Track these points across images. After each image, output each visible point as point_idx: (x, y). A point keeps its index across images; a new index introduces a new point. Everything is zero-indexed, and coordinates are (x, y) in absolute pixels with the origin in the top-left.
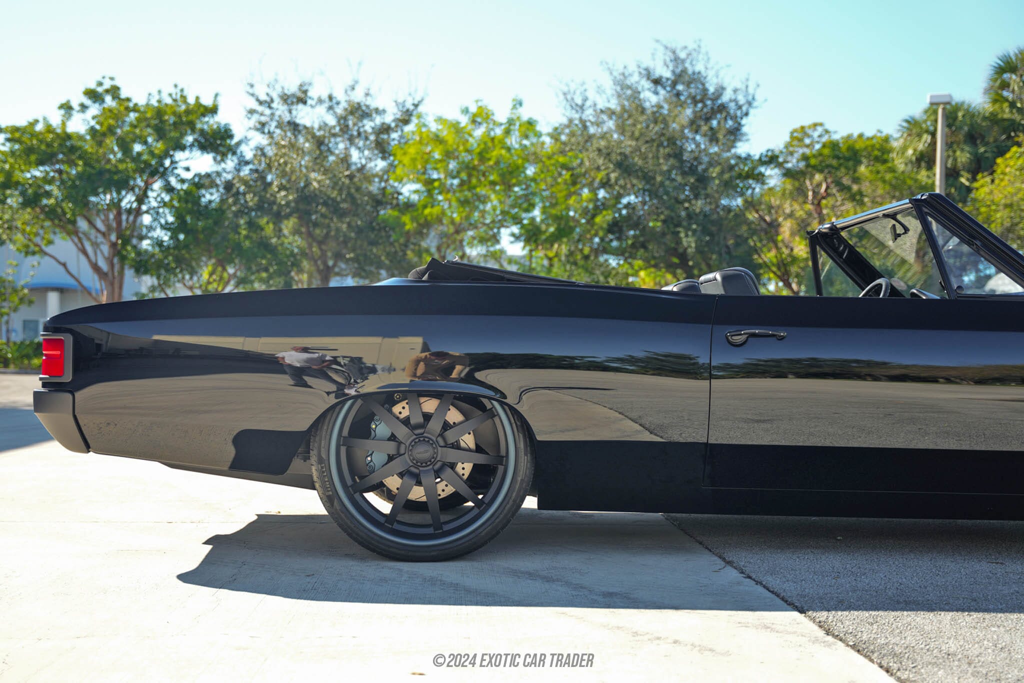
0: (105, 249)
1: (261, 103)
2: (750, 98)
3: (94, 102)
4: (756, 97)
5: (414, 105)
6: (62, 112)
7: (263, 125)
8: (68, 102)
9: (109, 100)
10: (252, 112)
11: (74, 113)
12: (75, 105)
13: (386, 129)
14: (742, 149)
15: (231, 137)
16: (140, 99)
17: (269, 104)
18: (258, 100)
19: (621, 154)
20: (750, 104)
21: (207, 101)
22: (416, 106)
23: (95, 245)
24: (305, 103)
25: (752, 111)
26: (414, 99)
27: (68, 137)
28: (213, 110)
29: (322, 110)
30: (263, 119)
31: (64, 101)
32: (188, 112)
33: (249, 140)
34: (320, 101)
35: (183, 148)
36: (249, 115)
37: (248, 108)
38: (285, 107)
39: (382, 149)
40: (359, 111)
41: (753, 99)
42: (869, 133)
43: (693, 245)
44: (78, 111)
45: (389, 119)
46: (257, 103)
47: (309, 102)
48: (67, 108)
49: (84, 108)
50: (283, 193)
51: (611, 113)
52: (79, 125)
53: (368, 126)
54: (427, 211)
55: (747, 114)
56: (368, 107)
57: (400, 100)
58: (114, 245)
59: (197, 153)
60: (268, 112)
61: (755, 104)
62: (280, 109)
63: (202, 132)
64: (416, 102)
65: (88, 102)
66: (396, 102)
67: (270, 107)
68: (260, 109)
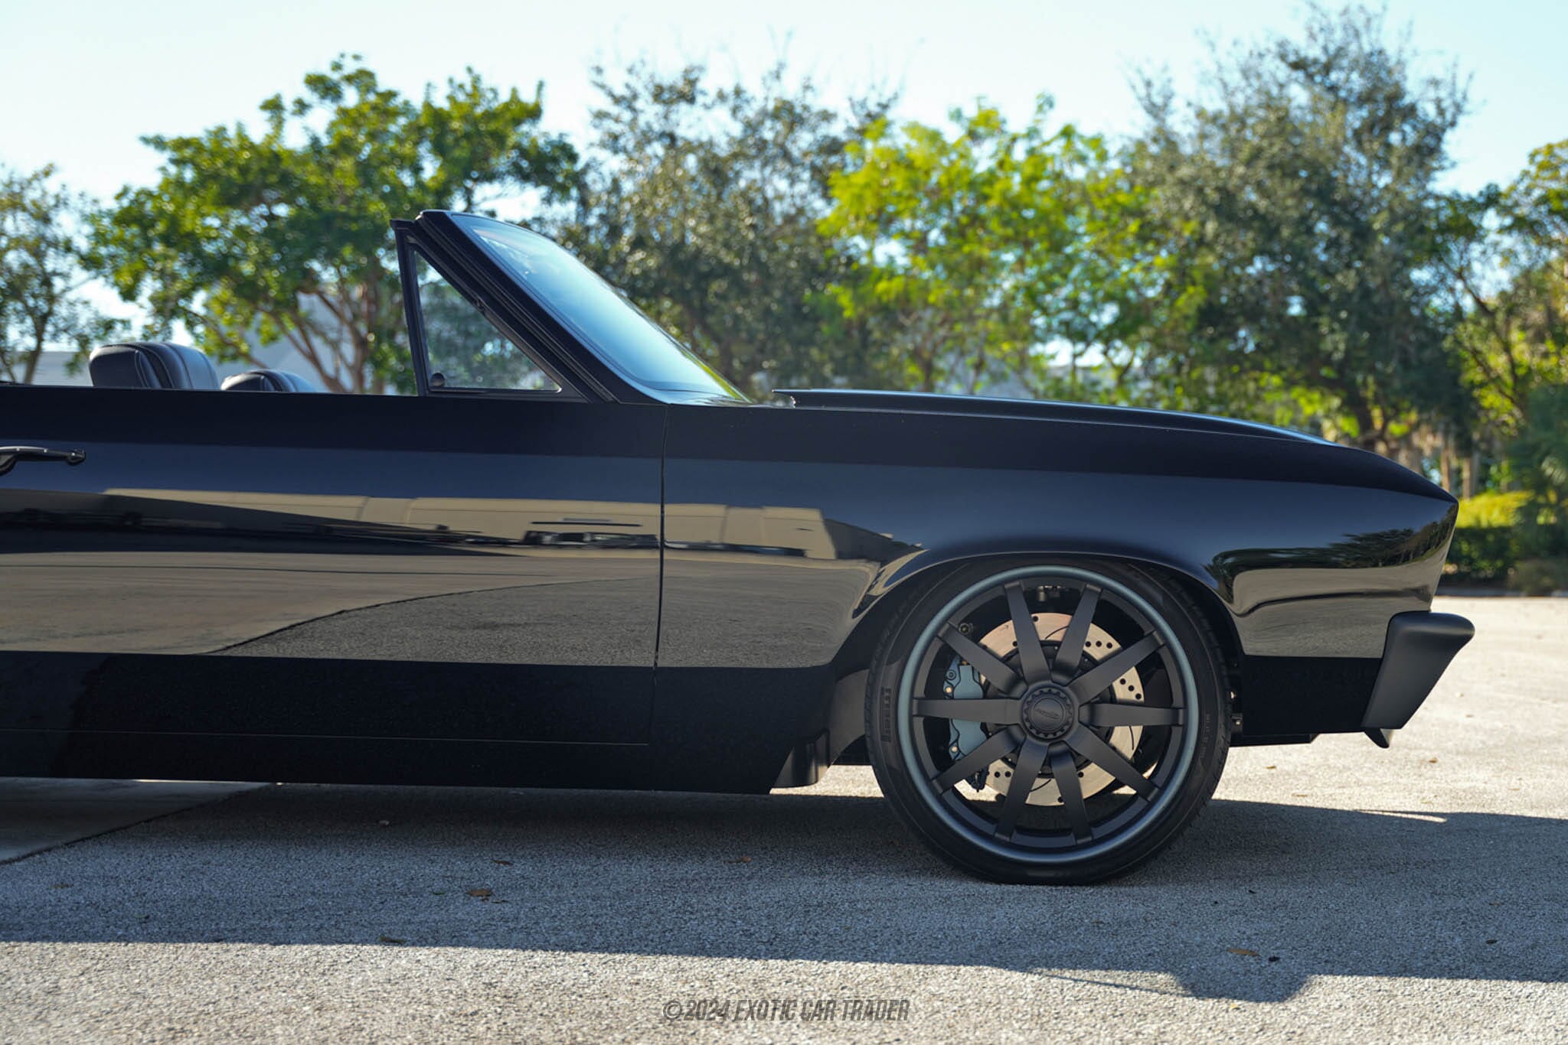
0: (349, 350)
1: (617, 100)
2: (1459, 96)
3: (323, 97)
4: (1469, 96)
5: (879, 105)
6: (267, 115)
7: (615, 138)
8: (278, 97)
9: (351, 97)
10: (601, 115)
11: (286, 115)
12: (288, 103)
13: (833, 147)
14: (1443, 183)
15: (573, 157)
16: (412, 94)
17: (628, 101)
18: (611, 95)
19: (1218, 189)
20: (1458, 108)
21: (528, 97)
22: (885, 107)
23: (335, 345)
24: (691, 100)
25: (1462, 120)
26: (880, 95)
27: (276, 157)
28: (534, 113)
29: (723, 112)
30: (617, 128)
31: (269, 95)
32: (490, 115)
33: (601, 164)
34: (722, 97)
35: (490, 177)
36: (597, 122)
37: (595, 109)
38: (659, 108)
40: (789, 115)
41: (1465, 98)
43: (1342, 346)
44: (294, 113)
45: (836, 130)
46: (609, 100)
47: (700, 99)
48: (274, 106)
49: (302, 107)
50: (639, 255)
51: (1215, 119)
53: (804, 140)
54: (882, 286)
55: (1453, 124)
56: (806, 108)
57: (858, 97)
58: (361, 343)
59: (511, 185)
60: (627, 116)
61: (1467, 107)
62: (650, 113)
63: (518, 147)
64: (884, 101)
65: (309, 96)
66: (850, 99)
67: (633, 110)
68: (614, 110)
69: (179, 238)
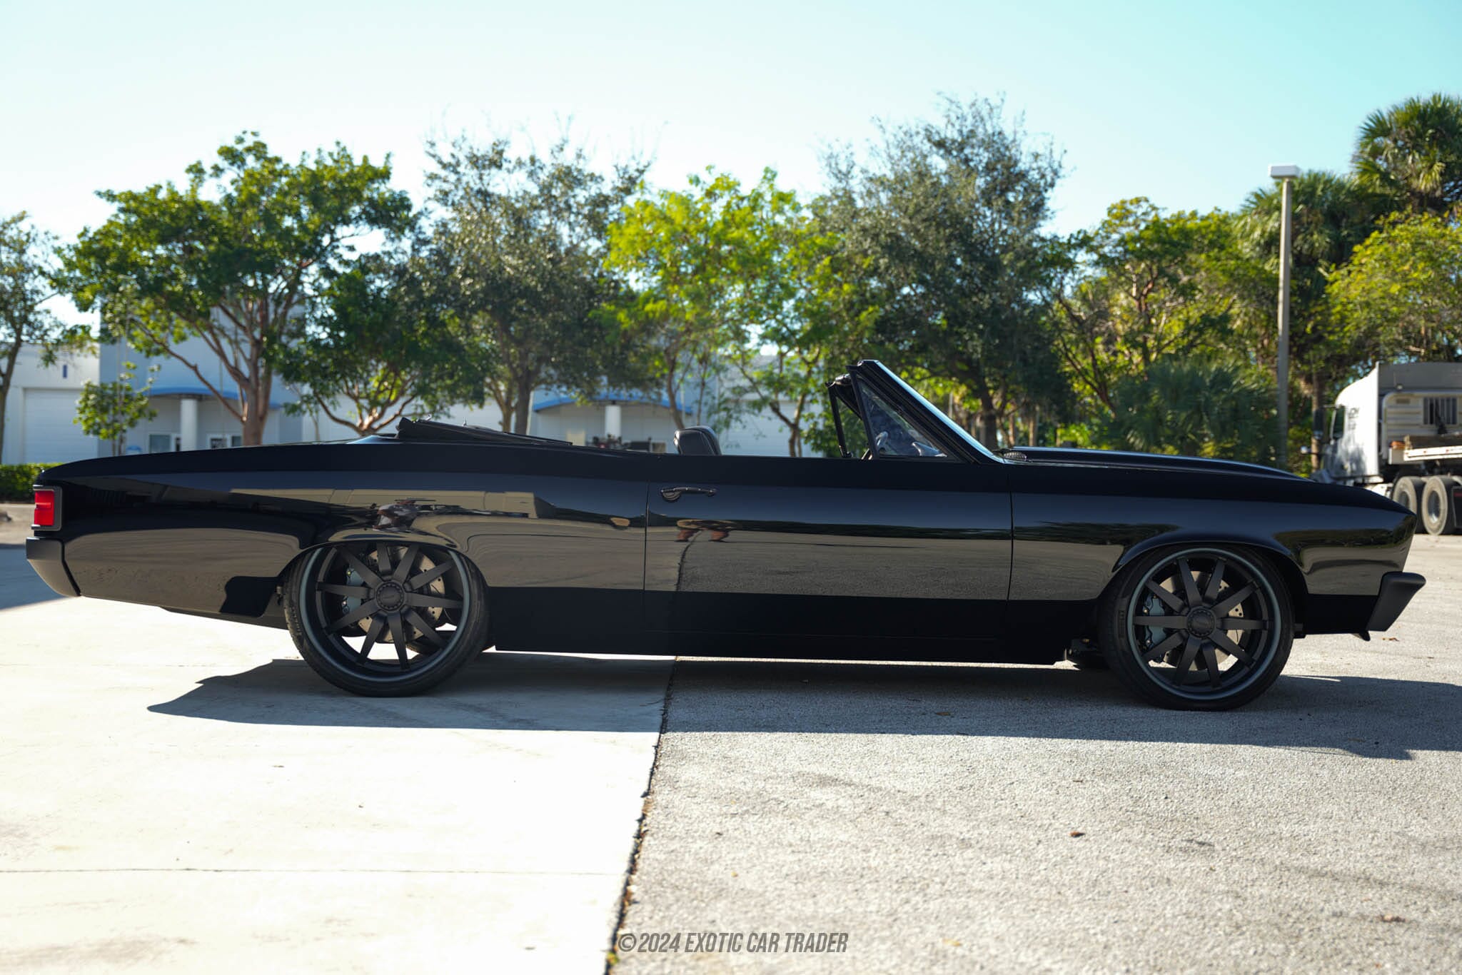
0: (247, 348)
1: (445, 166)
2: (1056, 166)
3: (232, 164)
4: (1063, 165)
5: (638, 170)
6: (192, 176)
7: (446, 194)
8: (199, 163)
9: (251, 161)
10: (433, 177)
11: (206, 177)
12: (207, 168)
13: (602, 201)
14: (1046, 229)
15: (409, 208)
16: (292, 160)
17: (453, 167)
18: (440, 162)
19: (890, 235)
20: (1055, 173)
21: (377, 162)
22: (641, 172)
23: (235, 343)
24: (500, 167)
25: (1058, 182)
26: (638, 164)
27: (198, 206)
28: (385, 175)
29: (521, 175)
30: (446, 187)
31: (193, 162)
32: (352, 176)
33: (430, 212)
34: (520, 163)
35: (347, 221)
36: (429, 182)
37: (428, 172)
38: (475, 172)
39: (597, 225)
40: (569, 178)
41: (1060, 166)
42: (1204, 211)
43: (979, 350)
44: (211, 176)
45: (607, 189)
46: (440, 166)
47: (505, 165)
48: (197, 170)
49: (218, 171)
50: (468, 281)
51: (881, 181)
52: (212, 192)
53: (581, 195)
54: (649, 307)
55: (1052, 185)
56: (579, 171)
57: (622, 165)
58: (257, 343)
59: (364, 227)
60: (453, 178)
61: (1061, 173)
62: (470, 175)
63: (371, 200)
64: (641, 168)
65: (223, 163)
66: (616, 167)
67: (457, 173)
68: (443, 173)
69: (125, 264)
